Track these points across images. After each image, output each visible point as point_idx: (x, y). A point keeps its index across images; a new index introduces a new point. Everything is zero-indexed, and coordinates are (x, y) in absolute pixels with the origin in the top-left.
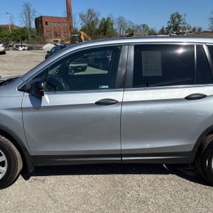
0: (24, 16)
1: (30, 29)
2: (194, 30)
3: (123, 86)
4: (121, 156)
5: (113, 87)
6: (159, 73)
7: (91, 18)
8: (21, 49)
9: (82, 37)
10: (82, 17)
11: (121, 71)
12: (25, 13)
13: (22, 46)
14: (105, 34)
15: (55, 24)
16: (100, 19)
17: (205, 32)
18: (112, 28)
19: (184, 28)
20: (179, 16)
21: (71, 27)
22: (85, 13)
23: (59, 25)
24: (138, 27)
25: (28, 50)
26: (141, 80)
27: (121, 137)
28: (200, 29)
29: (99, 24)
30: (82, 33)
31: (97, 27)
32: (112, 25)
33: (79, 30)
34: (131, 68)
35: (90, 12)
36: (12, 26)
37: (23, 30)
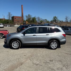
0: (8, 16)
1: (10, 20)
2: (61, 21)
3: (37, 33)
4: (37, 44)
5: (35, 33)
6: (42, 31)
7: (29, 17)
8: (7, 26)
9: (27, 23)
10: (26, 16)
11: (37, 31)
12: (9, 15)
13: (8, 25)
14: (33, 22)
15: (18, 19)
16: (32, 17)
17: (64, 22)
18: (36, 20)
19: (58, 21)
20: (56, 17)
21: (23, 20)
22: (27, 15)
23: (19, 19)
24: (44, 20)
25: (10, 26)
26: (40, 32)
27: (37, 41)
28: (62, 21)
29: (32, 19)
30: (27, 22)
31: (31, 20)
32: (36, 19)
33: (25, 20)
34: (38, 31)
35: (29, 15)
36: (4, 19)
37: (8, 20)
